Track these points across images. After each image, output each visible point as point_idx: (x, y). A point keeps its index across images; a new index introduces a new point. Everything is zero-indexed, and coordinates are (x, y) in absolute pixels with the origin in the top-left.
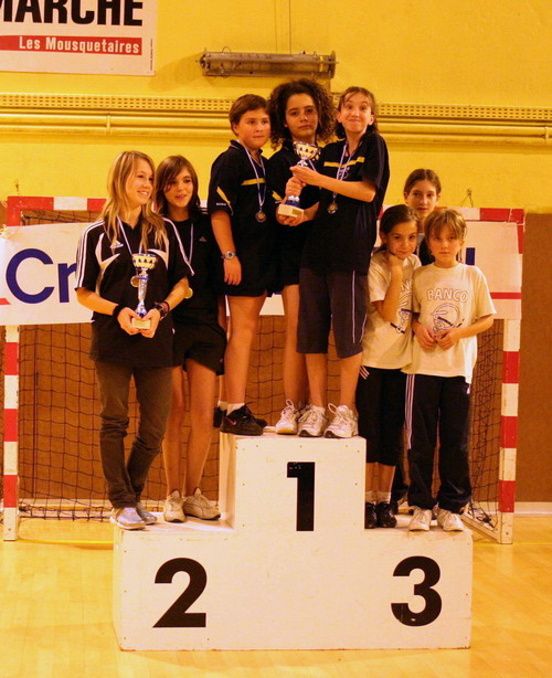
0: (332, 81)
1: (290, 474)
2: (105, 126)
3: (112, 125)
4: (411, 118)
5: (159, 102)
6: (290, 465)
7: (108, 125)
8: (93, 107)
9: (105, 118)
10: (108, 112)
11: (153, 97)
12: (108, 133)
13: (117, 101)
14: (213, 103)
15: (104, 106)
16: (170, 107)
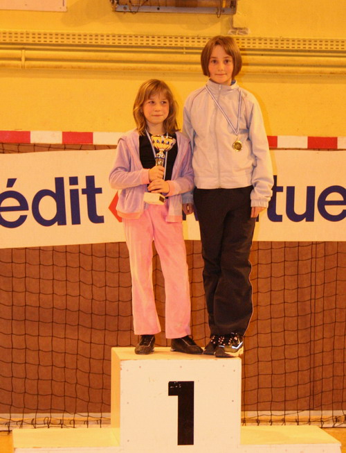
0: (235, 17)
1: (171, 393)
2: (20, 59)
3: (27, 59)
4: (309, 51)
5: (71, 37)
6: (171, 384)
7: (23, 59)
8: (8, 41)
9: (19, 52)
10: (23, 46)
11: (65, 32)
12: (23, 67)
13: (31, 36)
14: (122, 38)
15: (19, 40)
16: (82, 42)
